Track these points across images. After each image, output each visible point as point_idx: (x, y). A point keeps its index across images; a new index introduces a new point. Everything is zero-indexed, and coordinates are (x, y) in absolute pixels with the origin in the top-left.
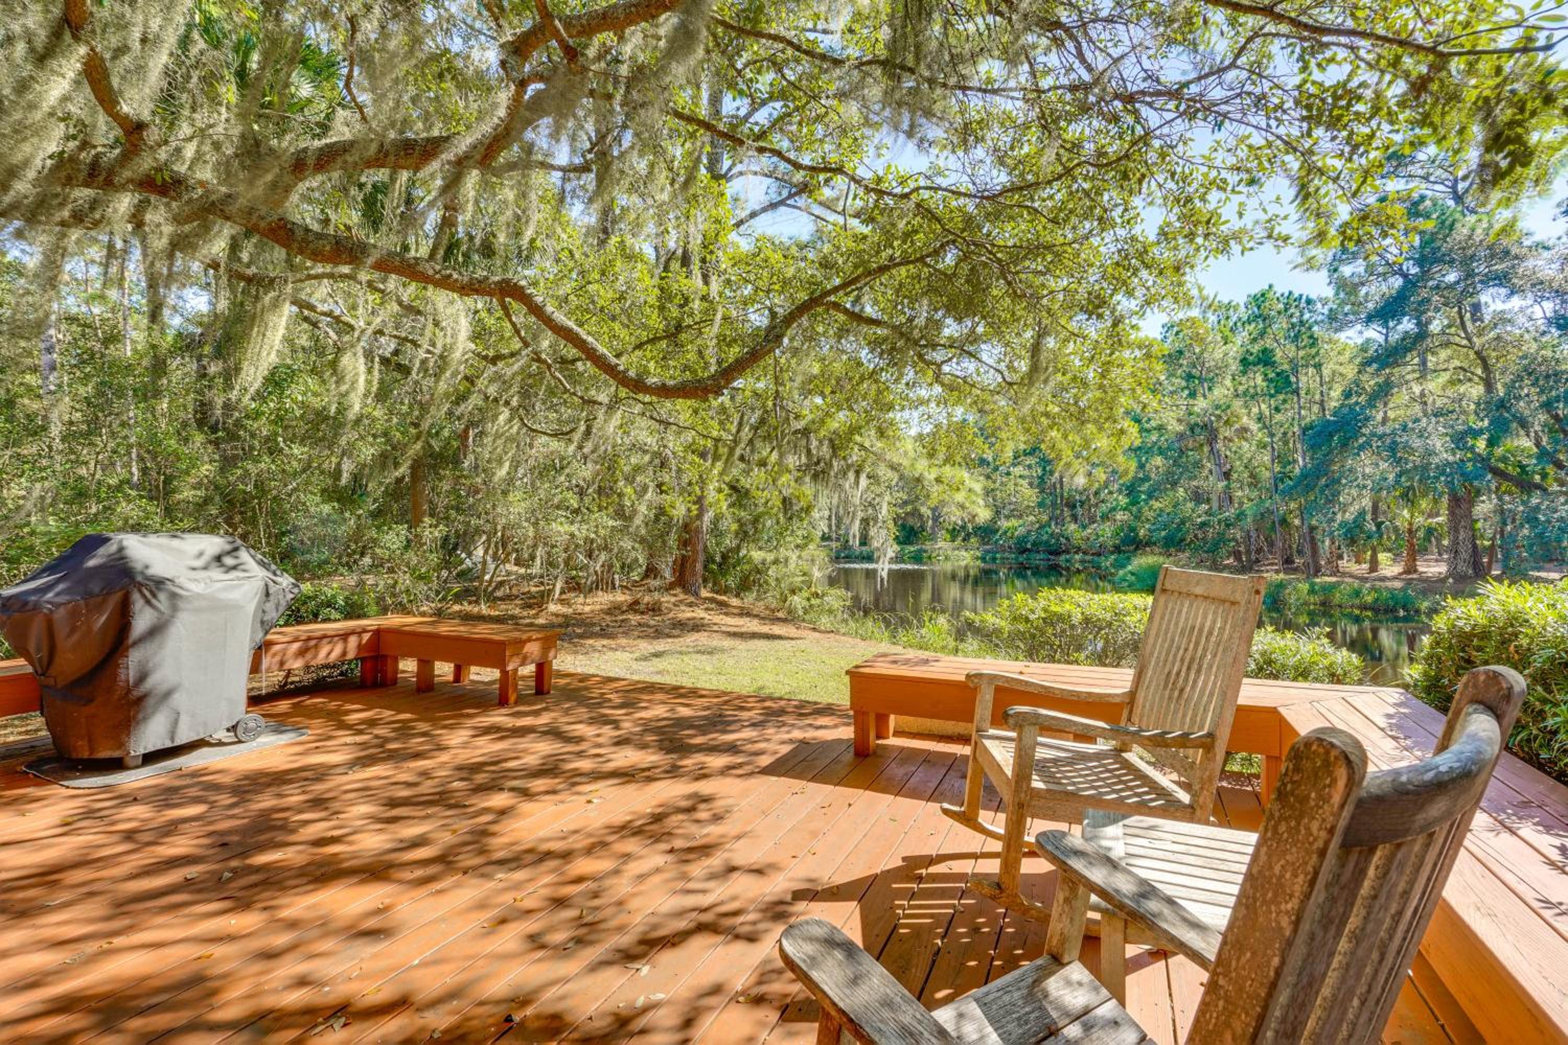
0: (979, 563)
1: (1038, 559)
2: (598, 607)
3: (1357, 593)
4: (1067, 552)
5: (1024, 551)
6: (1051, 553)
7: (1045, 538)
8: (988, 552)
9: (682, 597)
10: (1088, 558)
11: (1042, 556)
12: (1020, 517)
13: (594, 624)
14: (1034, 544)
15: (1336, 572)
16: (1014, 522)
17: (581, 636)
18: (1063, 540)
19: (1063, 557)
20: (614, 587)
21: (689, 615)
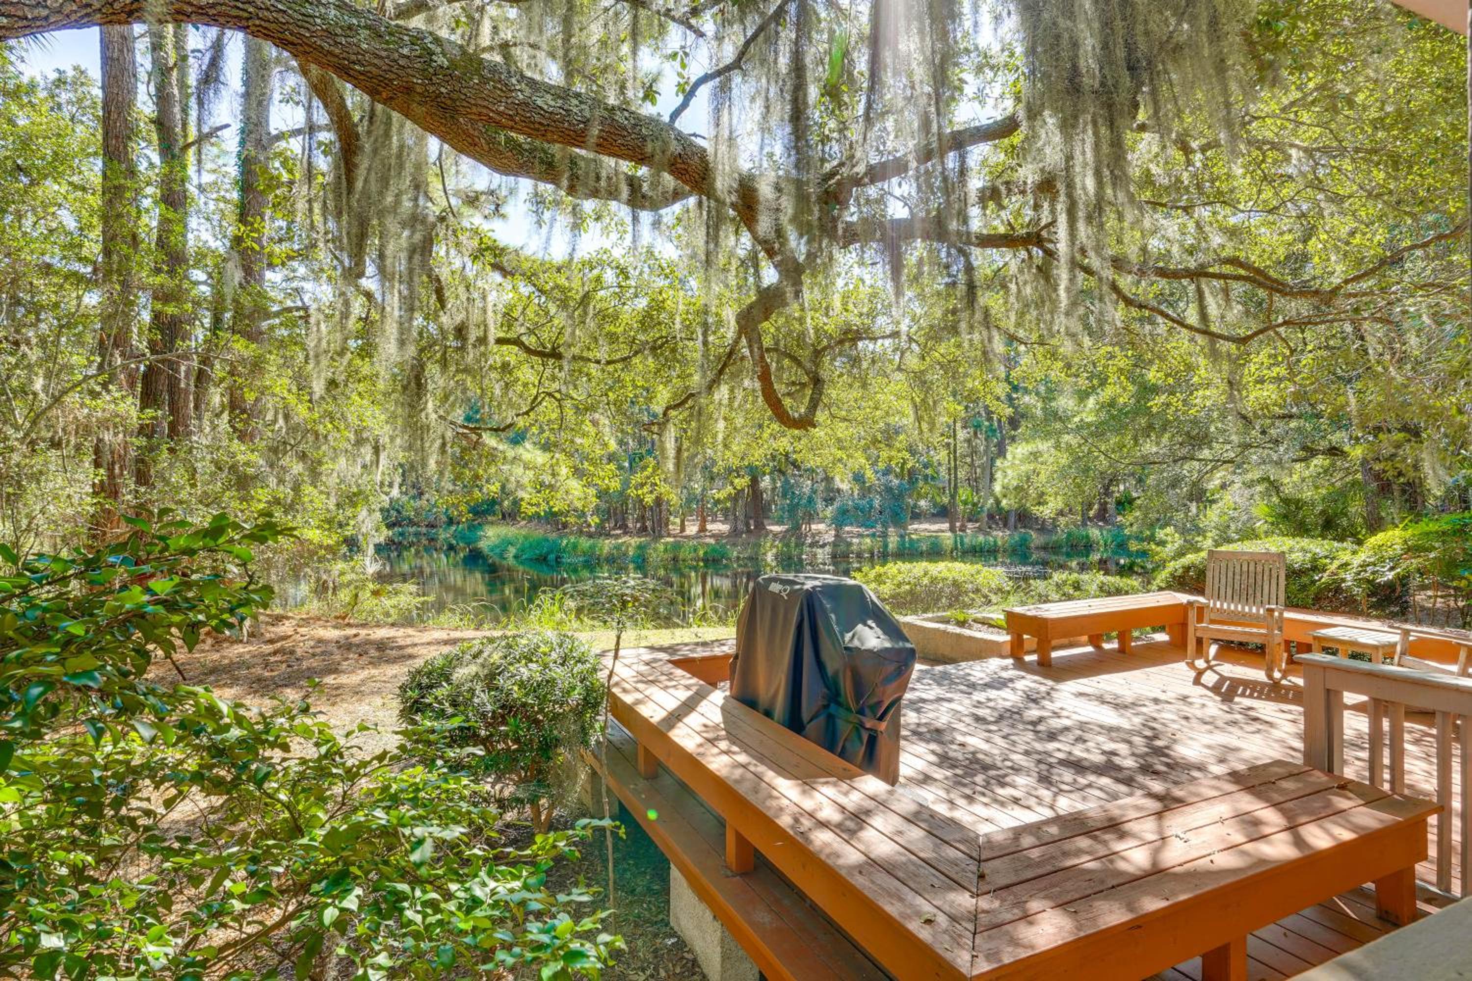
3: (693, 549)
15: (669, 535)
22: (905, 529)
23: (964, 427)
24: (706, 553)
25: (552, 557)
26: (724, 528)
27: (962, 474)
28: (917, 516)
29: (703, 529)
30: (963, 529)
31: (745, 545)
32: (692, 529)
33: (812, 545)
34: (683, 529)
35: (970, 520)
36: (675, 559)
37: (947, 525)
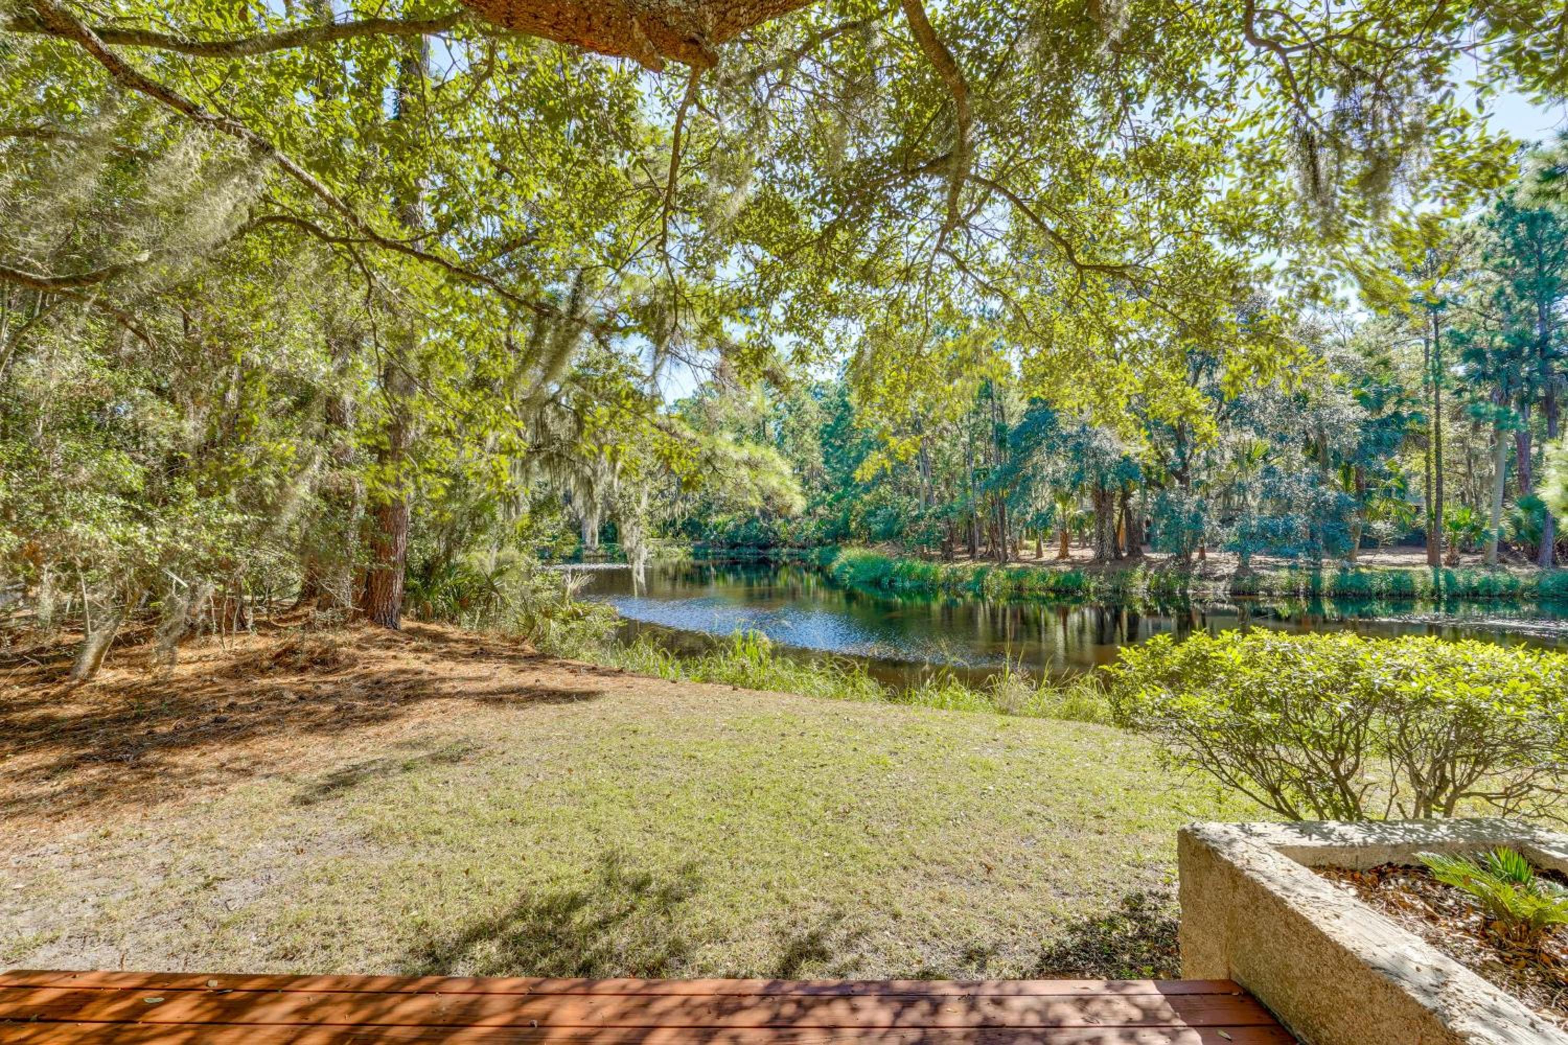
0: (691, 559)
1: (748, 554)
2: (210, 666)
3: (1044, 578)
4: (775, 545)
5: (734, 546)
6: (760, 547)
7: (754, 532)
8: (700, 547)
9: (370, 630)
10: (796, 551)
11: (752, 550)
12: (729, 512)
13: (201, 709)
14: (745, 538)
15: (1018, 560)
16: (721, 518)
17: (169, 744)
18: (771, 534)
19: (773, 551)
20: (243, 624)
21: (392, 666)
22: (1350, 559)
23: (1455, 418)
24: (1057, 582)
25: (885, 580)
26: (1089, 553)
27: (1449, 487)
28: (1371, 543)
29: (1064, 554)
30: (1453, 562)
31: (1109, 576)
32: (1051, 554)
33: (1202, 577)
34: (1039, 554)
35: (1465, 551)
36: (1019, 588)
37: (1425, 557)
